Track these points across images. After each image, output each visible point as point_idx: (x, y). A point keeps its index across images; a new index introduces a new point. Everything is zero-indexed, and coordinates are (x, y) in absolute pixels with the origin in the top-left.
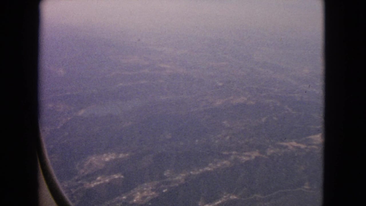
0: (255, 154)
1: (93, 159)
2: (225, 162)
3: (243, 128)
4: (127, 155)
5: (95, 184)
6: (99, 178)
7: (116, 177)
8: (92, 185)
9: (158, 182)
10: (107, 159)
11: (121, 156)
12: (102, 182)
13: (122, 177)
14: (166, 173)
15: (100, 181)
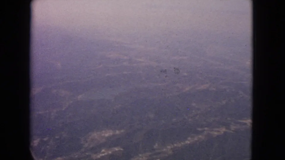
0: (223, 130)
1: (95, 135)
2: (200, 136)
3: (209, 109)
4: (122, 131)
5: (101, 155)
6: (103, 150)
7: (117, 149)
8: (99, 157)
9: (150, 154)
10: (107, 135)
11: (117, 132)
12: (106, 154)
13: (122, 149)
14: (156, 146)
15: (103, 153)
